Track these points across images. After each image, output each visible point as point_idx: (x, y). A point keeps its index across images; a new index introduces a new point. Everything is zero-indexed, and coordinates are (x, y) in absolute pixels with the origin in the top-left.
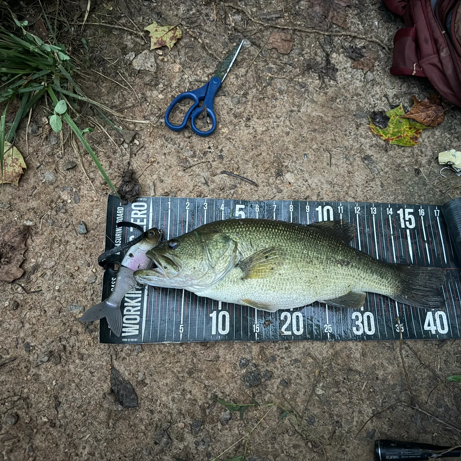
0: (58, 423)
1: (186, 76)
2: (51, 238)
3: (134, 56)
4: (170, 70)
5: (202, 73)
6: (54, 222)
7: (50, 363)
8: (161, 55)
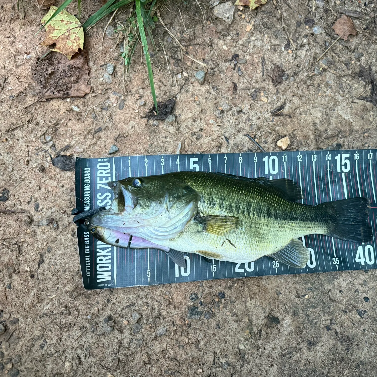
0: (36, 276)
1: (253, 38)
2: (88, 129)
3: (218, 3)
4: (242, 27)
5: (268, 41)
6: (96, 116)
7: (48, 227)
8: (241, 11)
